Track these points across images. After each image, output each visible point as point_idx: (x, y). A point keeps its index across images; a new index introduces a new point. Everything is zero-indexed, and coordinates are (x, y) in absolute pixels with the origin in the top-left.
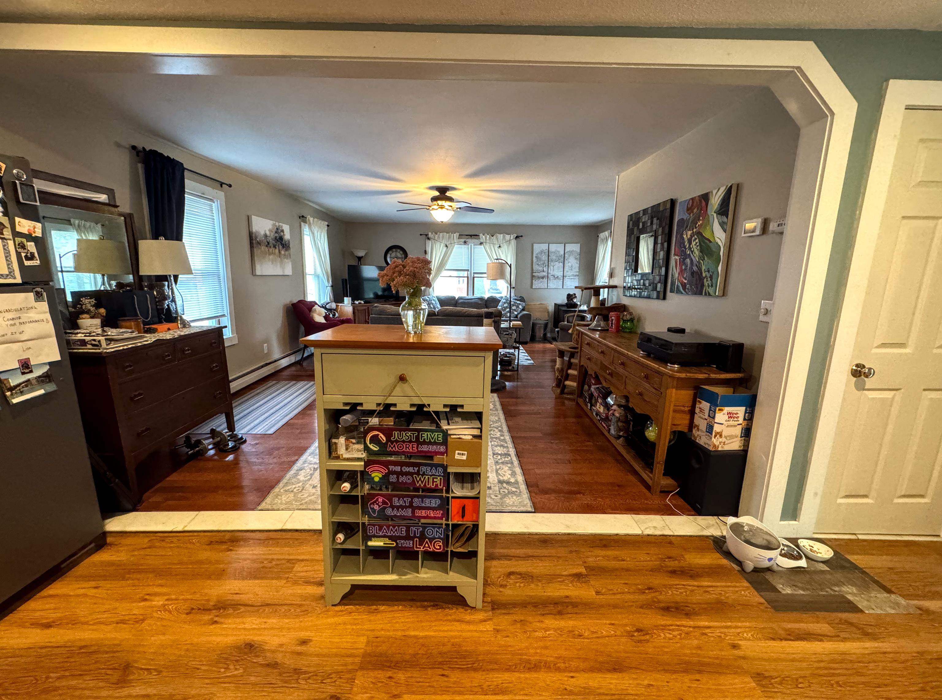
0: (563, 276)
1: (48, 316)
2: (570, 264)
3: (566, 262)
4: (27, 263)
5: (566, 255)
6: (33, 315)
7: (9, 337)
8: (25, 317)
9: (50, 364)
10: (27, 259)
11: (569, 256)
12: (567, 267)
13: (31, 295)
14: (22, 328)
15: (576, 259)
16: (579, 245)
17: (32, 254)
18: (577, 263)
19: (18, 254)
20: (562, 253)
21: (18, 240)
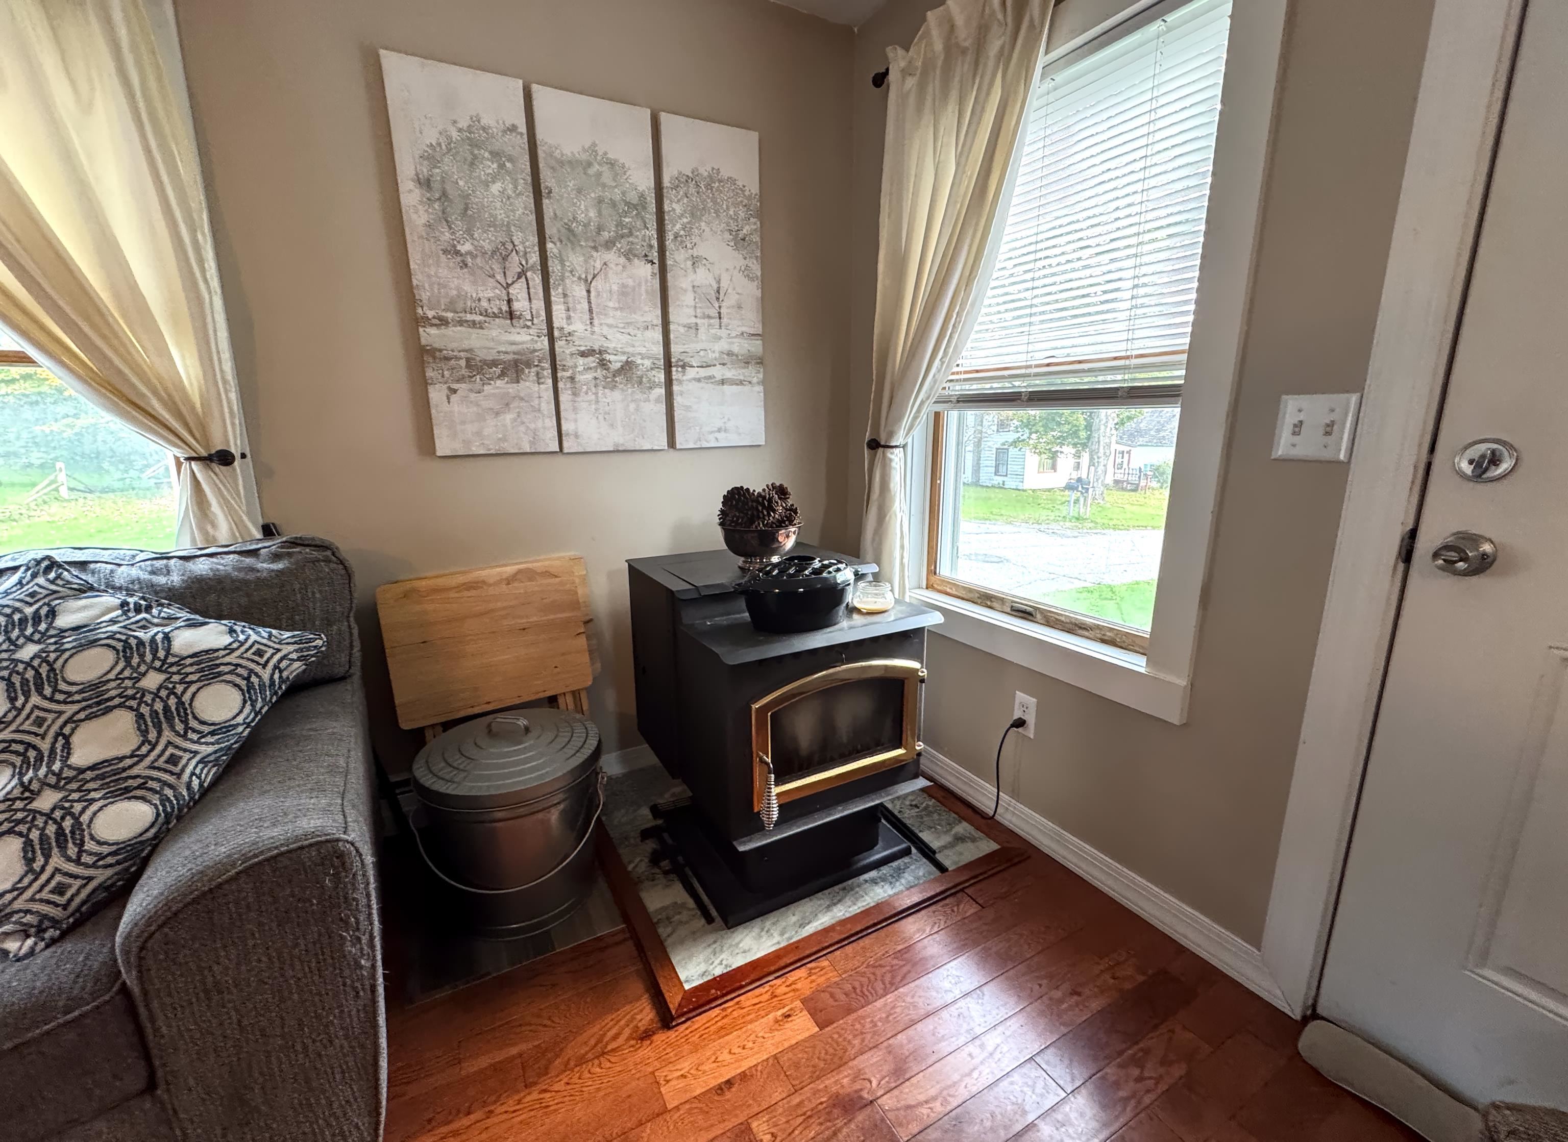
0: (668, 366)
2: (703, 277)
3: (677, 257)
5: (674, 206)
11: (695, 213)
12: (688, 299)
15: (740, 242)
16: (754, 136)
18: (746, 272)
20: (644, 181)
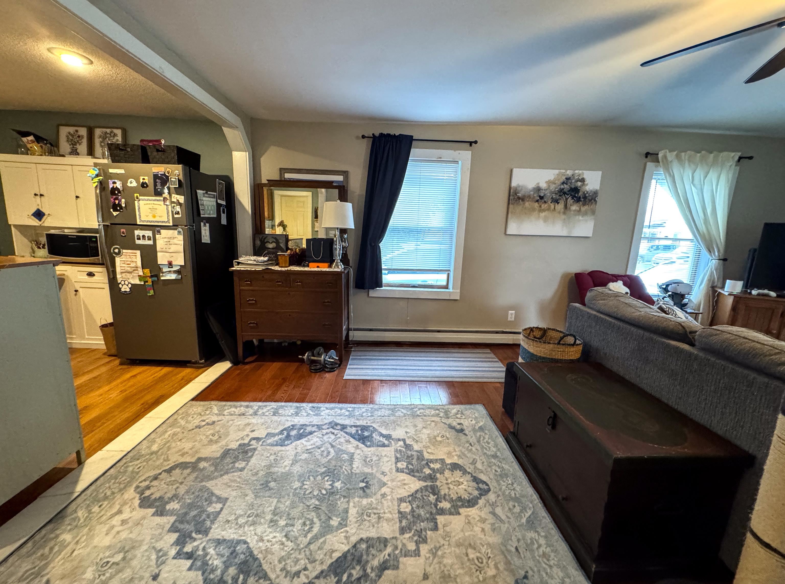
1: (182, 242)
4: (176, 216)
6: (175, 241)
7: (164, 250)
8: (172, 241)
9: (181, 266)
10: (176, 213)
13: (176, 232)
14: (171, 246)
17: (178, 212)
19: (172, 212)
21: (173, 205)
